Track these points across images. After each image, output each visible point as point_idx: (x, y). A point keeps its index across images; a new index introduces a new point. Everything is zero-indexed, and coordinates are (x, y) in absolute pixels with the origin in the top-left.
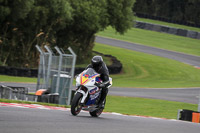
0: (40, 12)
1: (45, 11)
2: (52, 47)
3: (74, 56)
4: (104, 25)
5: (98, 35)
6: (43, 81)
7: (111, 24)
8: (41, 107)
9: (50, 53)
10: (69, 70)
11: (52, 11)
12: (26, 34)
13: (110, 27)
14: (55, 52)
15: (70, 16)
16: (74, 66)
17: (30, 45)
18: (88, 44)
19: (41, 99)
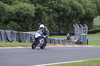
0: (74, 13)
1: (75, 12)
2: (79, 24)
3: (87, 27)
4: (96, 15)
5: (95, 19)
6: (77, 37)
7: (99, 15)
8: (77, 46)
9: (78, 27)
10: (85, 32)
11: (78, 12)
12: (69, 21)
13: (99, 16)
14: (80, 26)
15: (84, 13)
16: (87, 31)
17: (71, 25)
18: (91, 22)
19: (76, 43)
